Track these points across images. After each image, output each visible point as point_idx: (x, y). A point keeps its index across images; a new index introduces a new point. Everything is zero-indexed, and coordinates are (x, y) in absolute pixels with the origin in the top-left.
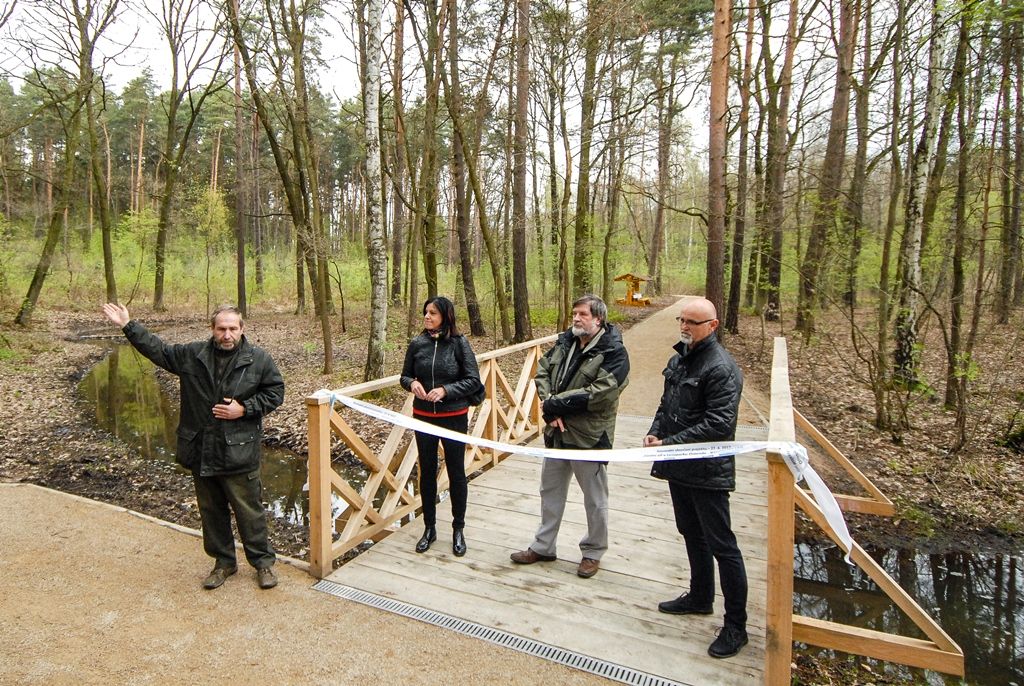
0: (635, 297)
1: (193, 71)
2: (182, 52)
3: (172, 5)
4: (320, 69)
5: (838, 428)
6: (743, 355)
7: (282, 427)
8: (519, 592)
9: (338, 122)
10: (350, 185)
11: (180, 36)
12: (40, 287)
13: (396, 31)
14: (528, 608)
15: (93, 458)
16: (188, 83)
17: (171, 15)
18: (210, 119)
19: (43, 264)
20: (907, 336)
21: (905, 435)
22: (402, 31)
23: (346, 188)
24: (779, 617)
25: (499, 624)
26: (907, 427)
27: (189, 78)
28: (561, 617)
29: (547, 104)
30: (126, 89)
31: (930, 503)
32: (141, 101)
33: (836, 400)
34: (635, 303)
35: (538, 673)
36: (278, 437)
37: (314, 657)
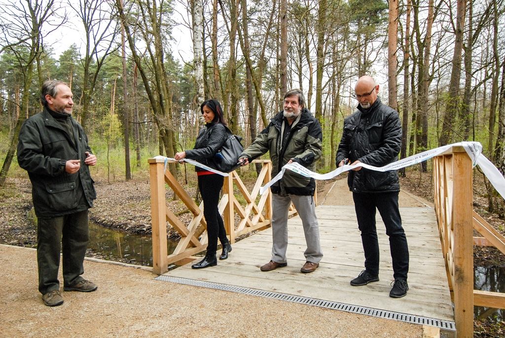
1: (98, 42)
2: (92, 32)
3: (85, 4)
4: (171, 42)
6: (410, 185)
7: (147, 224)
8: (287, 276)
9: (183, 75)
10: (190, 111)
11: (90, 22)
12: (10, 163)
13: (213, 18)
14: (294, 282)
15: (32, 241)
16: (95, 49)
17: (85, 10)
18: (110, 73)
19: (11, 150)
20: (502, 167)
22: (216, 18)
23: (188, 112)
24: (464, 258)
25: (275, 290)
27: (96, 46)
28: (315, 285)
29: (298, 61)
30: (61, 56)
32: (70, 62)
35: (301, 311)
36: (145, 229)
37: (150, 310)
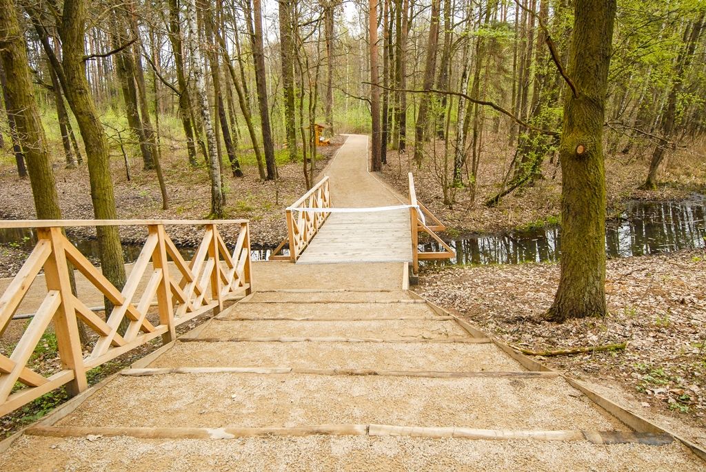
0: (321, 139)
5: (431, 206)
21: (454, 206)
26: (454, 202)
31: (459, 228)
33: (431, 195)
34: (322, 144)
